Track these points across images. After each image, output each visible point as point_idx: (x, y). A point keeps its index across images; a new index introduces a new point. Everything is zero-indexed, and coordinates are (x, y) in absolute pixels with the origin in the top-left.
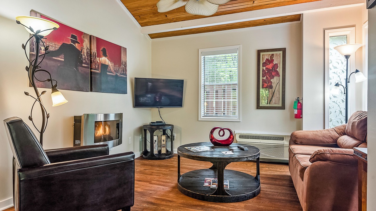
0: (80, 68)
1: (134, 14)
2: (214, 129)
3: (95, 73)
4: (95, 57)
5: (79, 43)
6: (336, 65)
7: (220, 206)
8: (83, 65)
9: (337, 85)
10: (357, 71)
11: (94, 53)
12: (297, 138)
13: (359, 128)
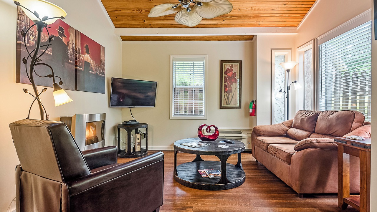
0: (66, 64)
1: (110, 14)
2: (202, 127)
3: (79, 70)
4: (80, 54)
5: (66, 37)
6: (278, 76)
7: (226, 194)
8: (70, 61)
9: (281, 91)
10: (295, 82)
11: (78, 49)
12: (260, 131)
13: (309, 122)
